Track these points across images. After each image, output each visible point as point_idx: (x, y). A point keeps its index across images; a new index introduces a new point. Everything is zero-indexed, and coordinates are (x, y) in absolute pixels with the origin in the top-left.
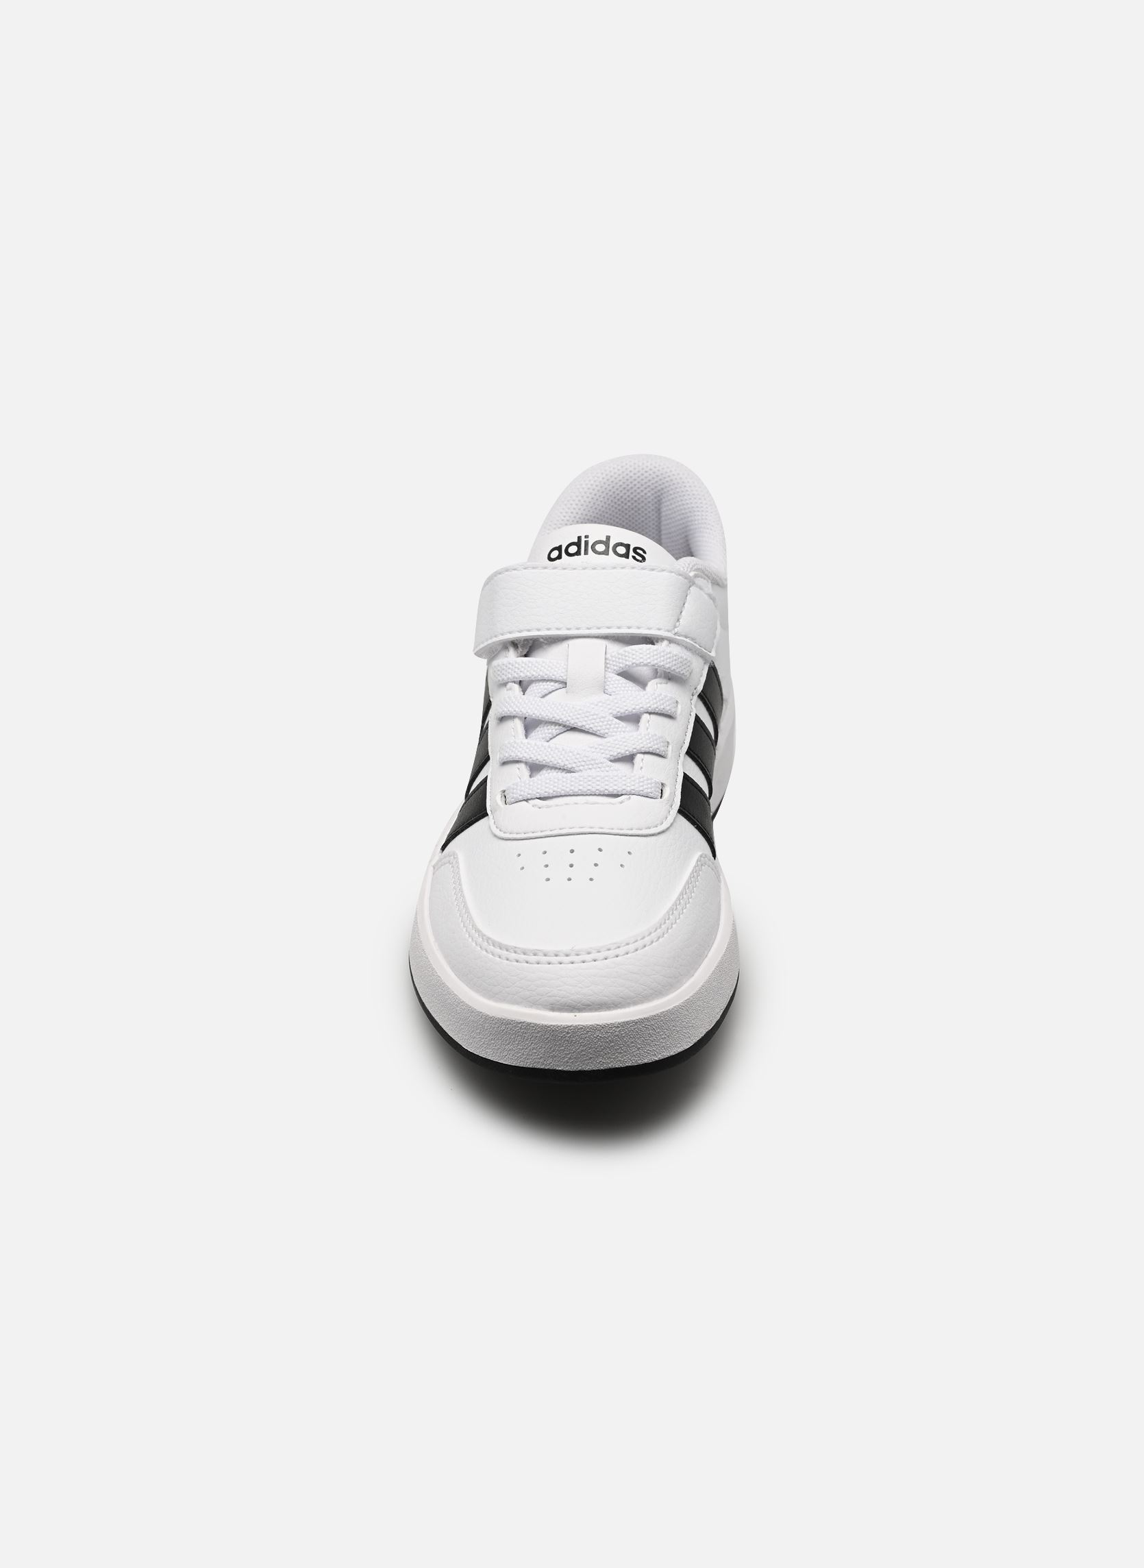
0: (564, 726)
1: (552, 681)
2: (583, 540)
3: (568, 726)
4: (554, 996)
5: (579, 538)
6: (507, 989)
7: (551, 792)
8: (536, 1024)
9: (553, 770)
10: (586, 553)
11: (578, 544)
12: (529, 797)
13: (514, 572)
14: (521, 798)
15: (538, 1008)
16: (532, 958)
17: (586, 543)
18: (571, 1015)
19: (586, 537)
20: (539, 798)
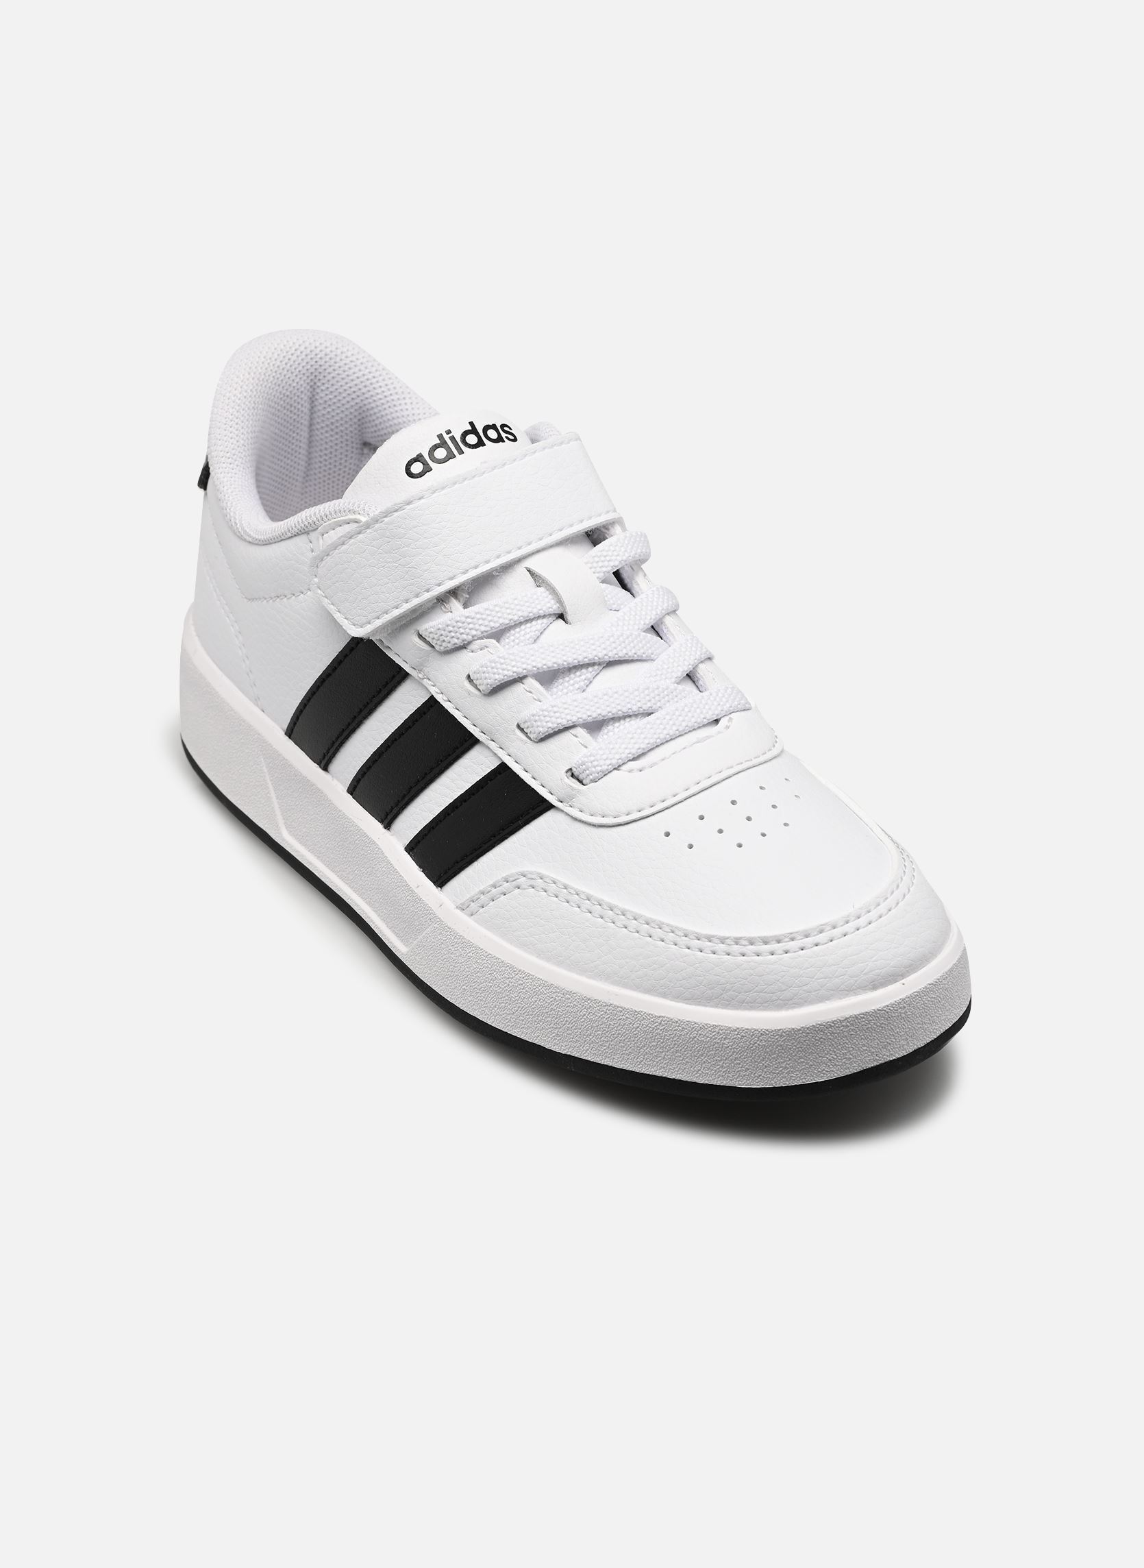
0: (599, 664)
1: (539, 617)
2: (446, 437)
3: (603, 663)
4: (871, 971)
5: (440, 436)
6: (805, 988)
7: (643, 745)
8: (866, 1014)
9: (622, 722)
10: (461, 452)
11: (442, 444)
12: (620, 762)
13: (396, 514)
14: (610, 768)
15: (856, 994)
16: (821, 938)
17: (453, 439)
18: (897, 985)
19: (449, 432)
20: (634, 759)
